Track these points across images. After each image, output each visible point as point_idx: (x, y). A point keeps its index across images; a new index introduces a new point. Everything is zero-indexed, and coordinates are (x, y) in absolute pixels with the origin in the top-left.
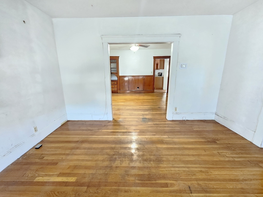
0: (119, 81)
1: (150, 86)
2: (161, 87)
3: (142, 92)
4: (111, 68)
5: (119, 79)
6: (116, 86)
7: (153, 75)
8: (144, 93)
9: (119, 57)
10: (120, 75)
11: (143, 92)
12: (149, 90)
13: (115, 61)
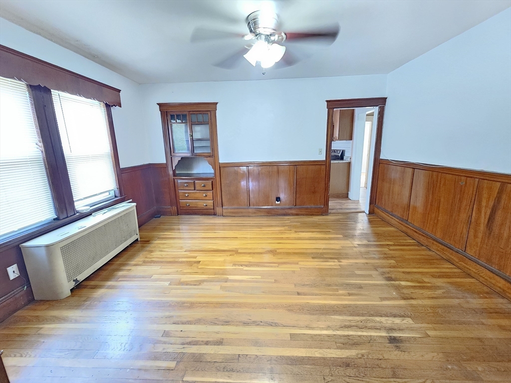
0: (218, 179)
1: (314, 192)
2: (345, 192)
3: (290, 211)
4: (192, 140)
5: (218, 174)
6: (210, 194)
7: (324, 159)
8: (297, 215)
9: (217, 103)
10: (221, 161)
11: (294, 212)
12: (313, 206)
13: (206, 118)
